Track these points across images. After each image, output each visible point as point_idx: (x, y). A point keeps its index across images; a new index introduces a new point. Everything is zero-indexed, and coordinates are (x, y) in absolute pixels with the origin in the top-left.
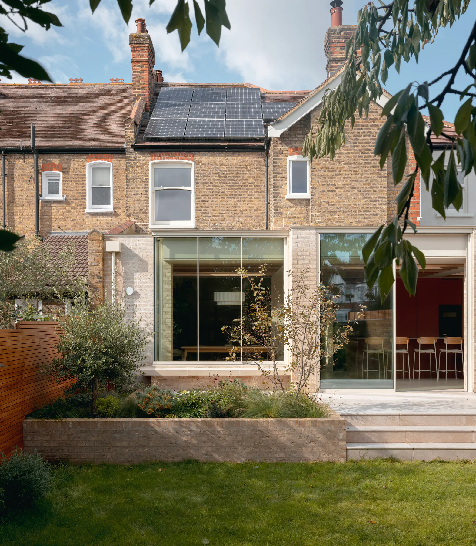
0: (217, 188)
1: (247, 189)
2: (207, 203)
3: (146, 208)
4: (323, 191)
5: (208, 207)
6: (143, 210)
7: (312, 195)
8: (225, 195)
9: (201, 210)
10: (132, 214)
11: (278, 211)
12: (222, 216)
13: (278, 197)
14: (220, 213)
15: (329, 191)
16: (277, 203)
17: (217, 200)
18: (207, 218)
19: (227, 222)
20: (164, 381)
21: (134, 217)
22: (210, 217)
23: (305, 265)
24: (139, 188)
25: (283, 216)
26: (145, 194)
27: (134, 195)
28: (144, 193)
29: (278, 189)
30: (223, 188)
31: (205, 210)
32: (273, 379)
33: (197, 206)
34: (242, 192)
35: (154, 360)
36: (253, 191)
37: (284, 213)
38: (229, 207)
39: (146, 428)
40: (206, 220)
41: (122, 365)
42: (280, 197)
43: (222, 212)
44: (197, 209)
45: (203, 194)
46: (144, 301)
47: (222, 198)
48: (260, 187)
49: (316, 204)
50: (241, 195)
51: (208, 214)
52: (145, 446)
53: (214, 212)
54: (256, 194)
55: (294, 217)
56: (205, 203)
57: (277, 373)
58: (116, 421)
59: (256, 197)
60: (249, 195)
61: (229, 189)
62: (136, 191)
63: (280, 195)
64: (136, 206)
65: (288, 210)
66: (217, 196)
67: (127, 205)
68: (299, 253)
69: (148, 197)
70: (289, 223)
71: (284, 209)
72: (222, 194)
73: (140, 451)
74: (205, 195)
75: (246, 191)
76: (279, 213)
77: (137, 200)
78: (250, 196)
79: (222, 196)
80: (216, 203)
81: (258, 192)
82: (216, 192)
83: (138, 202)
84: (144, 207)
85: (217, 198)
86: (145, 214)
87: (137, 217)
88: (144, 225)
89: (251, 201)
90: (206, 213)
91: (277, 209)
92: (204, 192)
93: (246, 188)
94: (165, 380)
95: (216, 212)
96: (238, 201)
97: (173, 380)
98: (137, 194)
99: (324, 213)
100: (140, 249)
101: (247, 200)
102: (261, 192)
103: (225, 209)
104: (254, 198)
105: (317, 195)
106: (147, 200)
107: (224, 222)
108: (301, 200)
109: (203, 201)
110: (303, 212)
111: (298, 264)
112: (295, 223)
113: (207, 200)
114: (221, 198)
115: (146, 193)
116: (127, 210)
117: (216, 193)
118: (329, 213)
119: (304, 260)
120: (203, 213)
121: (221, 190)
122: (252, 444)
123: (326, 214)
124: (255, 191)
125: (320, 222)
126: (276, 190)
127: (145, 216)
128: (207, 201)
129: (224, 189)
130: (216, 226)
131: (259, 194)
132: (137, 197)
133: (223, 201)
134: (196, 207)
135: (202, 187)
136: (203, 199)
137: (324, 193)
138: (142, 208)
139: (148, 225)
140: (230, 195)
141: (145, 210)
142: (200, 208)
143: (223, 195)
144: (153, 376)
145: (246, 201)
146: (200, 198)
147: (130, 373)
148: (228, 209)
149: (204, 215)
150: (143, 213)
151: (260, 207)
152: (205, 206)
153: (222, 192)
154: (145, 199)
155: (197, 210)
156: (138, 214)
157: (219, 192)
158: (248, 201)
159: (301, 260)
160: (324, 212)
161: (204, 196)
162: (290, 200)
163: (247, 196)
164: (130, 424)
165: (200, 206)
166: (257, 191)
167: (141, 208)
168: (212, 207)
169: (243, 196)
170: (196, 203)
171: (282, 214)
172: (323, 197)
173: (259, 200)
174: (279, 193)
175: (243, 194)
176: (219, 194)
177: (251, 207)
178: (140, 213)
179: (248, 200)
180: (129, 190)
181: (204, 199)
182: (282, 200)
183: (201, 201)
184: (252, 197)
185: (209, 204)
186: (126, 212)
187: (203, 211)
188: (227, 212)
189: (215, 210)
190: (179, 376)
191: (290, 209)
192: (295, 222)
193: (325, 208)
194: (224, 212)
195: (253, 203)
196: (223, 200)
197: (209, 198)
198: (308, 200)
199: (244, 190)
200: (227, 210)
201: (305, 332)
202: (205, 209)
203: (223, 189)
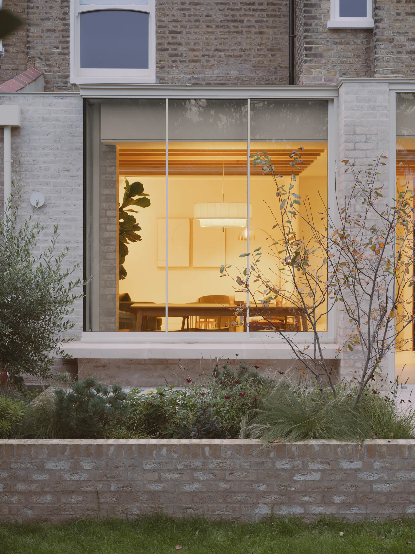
0: (198, 7)
1: (254, 10)
2: (179, 36)
3: (64, 45)
4: (398, 14)
5: (180, 44)
6: (58, 48)
7: (376, 21)
8: (213, 21)
9: (168, 50)
10: (39, 55)
11: (313, 52)
12: (208, 61)
13: (313, 24)
14: (203, 56)
15: (408, 14)
16: (311, 37)
17: (197, 30)
18: (179, 64)
19: (216, 72)
20: (102, 368)
21: (43, 63)
22: (184, 61)
23: (368, 151)
24: (51, 8)
25: (324, 61)
26: (64, 19)
27: (42, 19)
28: (61, 16)
29: (313, 9)
30: (209, 7)
31: (175, 49)
32: (311, 366)
33: (160, 41)
34: (245, 15)
35: (85, 330)
36: (265, 14)
37: (325, 54)
38: (221, 44)
39: (76, 457)
40: (176, 67)
41: (28, 340)
42: (317, 24)
43: (207, 53)
44: (160, 47)
45: (171, 18)
46: (65, 220)
47: (208, 26)
48: (279, 6)
49: (384, 37)
50: (242, 21)
51: (181, 56)
52: (73, 491)
53: (191, 54)
54: (270, 20)
55: (343, 62)
56: (175, 35)
57: (321, 355)
58: (18, 445)
59: (270, 25)
60: (257, 21)
61: (220, 10)
62: (46, 13)
63: (316, 21)
64: (46, 41)
65: (333, 50)
66: (198, 23)
67: (28, 39)
68: (358, 130)
69: (68, 25)
70: (333, 74)
71: (325, 47)
72: (208, 18)
73: (63, 500)
74: (175, 21)
75: (251, 13)
76: (315, 55)
77: (48, 30)
78: (260, 24)
79: (208, 24)
80: (196, 36)
81: (275, 16)
82: (195, 15)
83: (49, 34)
84: (61, 42)
85: (197, 27)
86: (63, 57)
87: (47, 62)
88: (60, 77)
89: (261, 33)
90: (176, 55)
91: (311, 48)
92: (173, 15)
93: (252, 7)
94: (104, 366)
95: (195, 53)
96: (237, 32)
97: (118, 367)
98: (48, 19)
99: (399, 56)
100: (57, 120)
101: (253, 30)
102: (279, 16)
103: (213, 48)
104: (268, 27)
105: (386, 21)
106: (68, 30)
107: (211, 72)
108: (355, 31)
109: (171, 32)
110: (360, 53)
111: (354, 150)
112: (345, 74)
113: (179, 30)
114: (204, 26)
115: (64, 16)
116: (28, 48)
117: (196, 18)
118: (408, 56)
119: (366, 142)
120: (171, 55)
121: (205, 13)
122: (276, 489)
123: (404, 56)
124: (269, 13)
125: (393, 73)
126: (309, 12)
127: (63, 60)
128: (180, 33)
129: (211, 9)
130: (196, 78)
131: (276, 19)
132: (48, 25)
133: (209, 32)
134: (159, 44)
135: (170, 7)
136: (171, 28)
137: (400, 18)
138: (58, 44)
139: (69, 76)
140: (221, 21)
141: (63, 48)
142: (166, 46)
143: (210, 21)
144: (82, 360)
145: (253, 32)
146: (165, 27)
147: (43, 355)
148: (219, 47)
149: (173, 59)
150: (59, 54)
151: (278, 44)
152: (175, 41)
153: (207, 16)
154: (63, 27)
155: (160, 49)
156: (49, 57)
157: (201, 16)
158: (256, 33)
159: (360, 142)
160: (399, 52)
161: (174, 24)
162: (336, 30)
163: (254, 24)
164: (46, 451)
165: (166, 41)
166: (273, 13)
167: (54, 45)
168: (188, 44)
169: (246, 24)
170: (160, 36)
171: (321, 56)
172: (398, 25)
173: (276, 30)
174: (314, 18)
175: (246, 19)
176: (202, 19)
177: (262, 44)
178: (53, 53)
179: (256, 30)
180: (33, 11)
181: (174, 29)
182: (321, 30)
183: (167, 32)
184: (263, 24)
185: (182, 38)
186: (28, 53)
187: (170, 52)
188: (216, 53)
189: (194, 50)
190: (131, 360)
191: (335, 47)
192: (344, 71)
193: (402, 46)
194: (211, 53)
195: (265, 36)
196: (210, 30)
197: (182, 27)
198: (369, 31)
199: (247, 13)
200: (217, 50)
201: (376, 278)
202: (175, 47)
203: (208, 10)
